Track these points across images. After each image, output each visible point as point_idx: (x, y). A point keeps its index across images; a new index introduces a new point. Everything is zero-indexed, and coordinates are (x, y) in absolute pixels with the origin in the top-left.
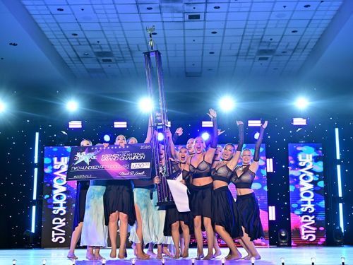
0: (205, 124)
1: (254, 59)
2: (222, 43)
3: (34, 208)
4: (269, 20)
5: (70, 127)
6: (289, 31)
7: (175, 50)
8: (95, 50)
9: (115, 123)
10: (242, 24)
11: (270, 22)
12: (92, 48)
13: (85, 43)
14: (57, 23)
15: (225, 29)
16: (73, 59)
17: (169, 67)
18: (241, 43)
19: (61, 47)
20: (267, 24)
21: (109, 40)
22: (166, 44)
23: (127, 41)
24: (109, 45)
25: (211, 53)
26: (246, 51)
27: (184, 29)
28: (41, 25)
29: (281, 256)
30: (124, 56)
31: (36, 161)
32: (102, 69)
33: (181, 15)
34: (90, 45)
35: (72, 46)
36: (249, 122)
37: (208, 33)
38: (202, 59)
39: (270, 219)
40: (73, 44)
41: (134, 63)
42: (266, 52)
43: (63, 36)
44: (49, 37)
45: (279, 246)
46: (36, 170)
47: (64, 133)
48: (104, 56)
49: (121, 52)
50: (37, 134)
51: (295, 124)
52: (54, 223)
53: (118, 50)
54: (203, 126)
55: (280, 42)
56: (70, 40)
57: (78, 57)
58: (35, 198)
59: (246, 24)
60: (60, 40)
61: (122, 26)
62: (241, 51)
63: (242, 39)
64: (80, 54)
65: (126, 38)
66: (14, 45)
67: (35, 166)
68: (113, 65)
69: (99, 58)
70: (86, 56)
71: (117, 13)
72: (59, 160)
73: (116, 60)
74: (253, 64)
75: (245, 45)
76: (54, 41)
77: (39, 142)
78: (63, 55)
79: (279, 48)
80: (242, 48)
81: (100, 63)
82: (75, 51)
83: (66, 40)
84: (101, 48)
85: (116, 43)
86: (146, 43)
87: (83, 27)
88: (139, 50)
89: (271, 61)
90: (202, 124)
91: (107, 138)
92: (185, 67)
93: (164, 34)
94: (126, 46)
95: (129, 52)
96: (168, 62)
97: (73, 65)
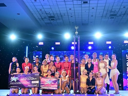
1: (108, 18)
2: (96, 12)
4: (114, 3)
5: (39, 44)
6: (122, 7)
7: (78, 15)
8: (48, 16)
9: (56, 43)
10: (104, 5)
11: (115, 4)
13: (44, 13)
14: (34, 6)
15: (97, 7)
16: (40, 19)
17: (76, 22)
19: (36, 15)
20: (114, 4)
22: (75, 13)
23: (60, 12)
24: (53, 13)
25: (92, 16)
26: (105, 15)
27: (82, 7)
28: (28, 7)
30: (59, 18)
32: (51, 22)
33: (80, 2)
34: (46, 14)
35: (40, 14)
36: (107, 42)
37: (91, 8)
38: (88, 18)
40: (40, 13)
41: (63, 20)
42: (113, 15)
44: (31, 11)
47: (37, 46)
48: (52, 18)
49: (58, 16)
50: (27, 47)
51: (124, 43)
53: (57, 15)
54: (89, 44)
55: (118, 11)
57: (42, 18)
59: (106, 5)
60: (36, 12)
61: (58, 7)
62: (103, 15)
63: (104, 10)
65: (60, 11)
66: (19, 14)
68: (55, 21)
70: (45, 18)
71: (56, 2)
73: (56, 19)
74: (108, 20)
75: (105, 13)
76: (33, 13)
77: (28, 50)
78: (37, 18)
79: (118, 14)
81: (50, 20)
82: (41, 16)
83: (38, 12)
84: (50, 15)
85: (56, 13)
86: (67, 13)
87: (44, 7)
88: (65, 15)
89: (115, 18)
90: (88, 43)
91: (53, 48)
92: (82, 22)
93: (74, 9)
94: (60, 14)
95: (61, 16)
96: (75, 20)
97: (40, 21)
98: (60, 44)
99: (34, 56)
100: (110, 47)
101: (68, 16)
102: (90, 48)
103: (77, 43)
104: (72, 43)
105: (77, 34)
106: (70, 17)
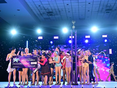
1: (104, 12)
2: (92, 7)
5: (39, 39)
7: (75, 10)
8: (47, 11)
9: (54, 37)
12: (45, 10)
13: (43, 9)
14: (33, 2)
15: (93, 2)
16: (39, 15)
17: (73, 17)
18: (99, 7)
19: (35, 10)
21: (52, 7)
22: (72, 8)
24: (52, 9)
25: (88, 11)
27: (78, 3)
28: (27, 3)
29: (115, 84)
30: (57, 13)
32: (50, 18)
34: (45, 9)
35: (38, 10)
36: (103, 36)
38: (85, 13)
40: (39, 9)
41: (61, 15)
42: (109, 10)
43: (36, 7)
47: (36, 41)
48: (50, 13)
49: (56, 11)
50: (27, 41)
53: (55, 11)
54: (86, 37)
55: (114, 6)
56: (38, 8)
57: (41, 14)
60: (35, 8)
61: (56, 2)
62: (99, 10)
63: (100, 5)
64: (42, 13)
65: (57, 6)
69: (48, 14)
70: (44, 13)
73: (54, 15)
74: (104, 14)
75: (101, 8)
76: (32, 8)
77: (28, 44)
78: (36, 13)
79: (114, 8)
80: (100, 9)
81: (48, 16)
82: (40, 12)
83: (36, 8)
84: (49, 10)
85: (54, 8)
86: (65, 8)
87: (42, 3)
88: (62, 11)
89: (111, 13)
90: (85, 37)
91: (51, 42)
92: (79, 16)
93: (71, 5)
94: (58, 9)
95: (59, 12)
96: (73, 15)
97: (39, 17)
98: (58, 38)
100: (106, 41)
101: (66, 11)
102: (87, 41)
103: (74, 37)
104: (70, 37)
105: (74, 28)
106: (67, 12)
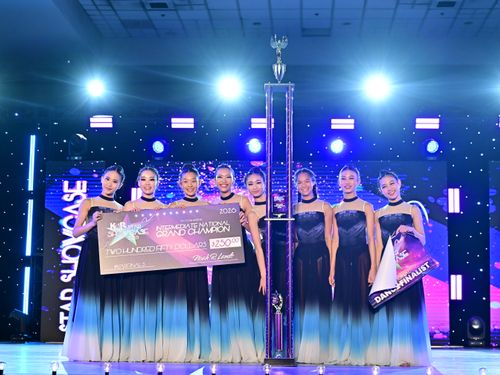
0: (337, 124)
1: (429, 4)
3: (27, 270)
5: (92, 125)
9: (173, 120)
17: (271, 19)
31: (31, 187)
32: (150, 20)
36: (418, 120)
38: (333, 4)
39: (453, 298)
41: (208, 9)
45: (467, 346)
46: (31, 203)
47: (81, 136)
50: (33, 138)
52: (63, 297)
54: (333, 127)
58: (28, 252)
67: (29, 195)
68: (170, 15)
69: (145, 1)
72: (72, 186)
73: (175, 5)
74: (427, 13)
77: (36, 153)
81: (146, 10)
89: (461, 9)
90: (331, 124)
91: (158, 147)
92: (301, 19)
96: (270, 9)
97: (97, 13)
98: (192, 126)
99: (66, 183)
100: (433, 147)
102: (337, 146)
103: (277, 124)
104: (253, 120)
105: (279, 76)
